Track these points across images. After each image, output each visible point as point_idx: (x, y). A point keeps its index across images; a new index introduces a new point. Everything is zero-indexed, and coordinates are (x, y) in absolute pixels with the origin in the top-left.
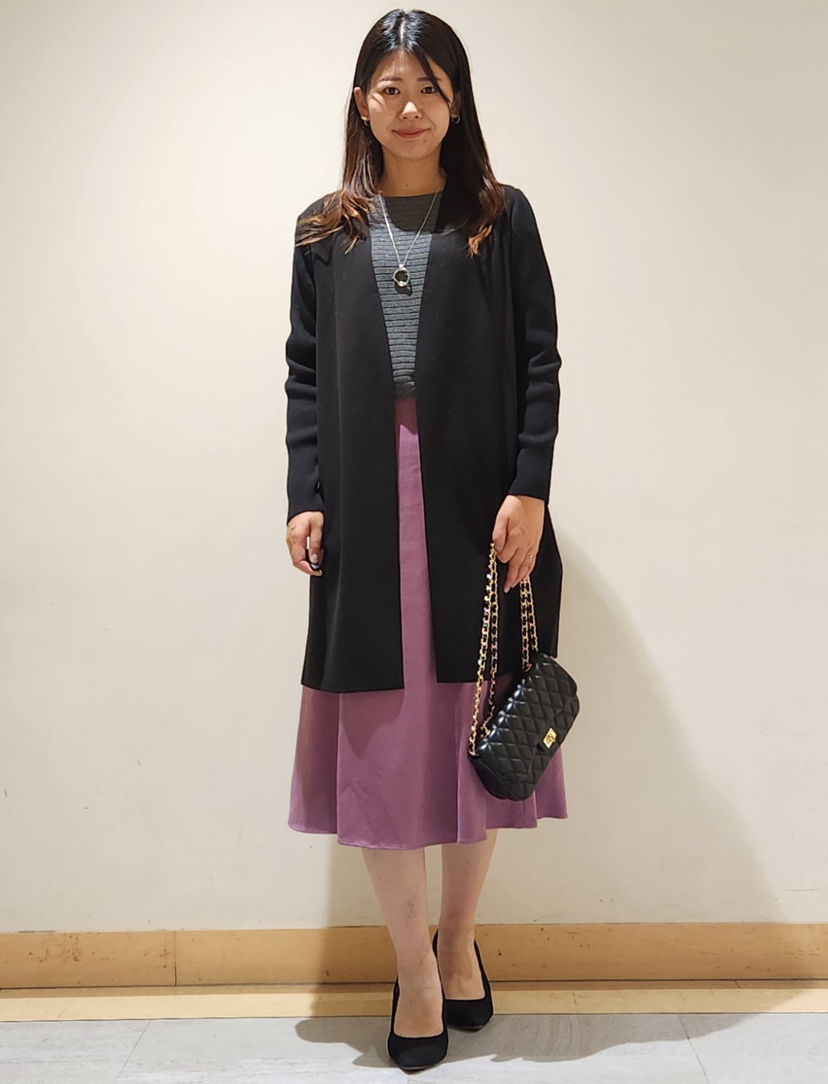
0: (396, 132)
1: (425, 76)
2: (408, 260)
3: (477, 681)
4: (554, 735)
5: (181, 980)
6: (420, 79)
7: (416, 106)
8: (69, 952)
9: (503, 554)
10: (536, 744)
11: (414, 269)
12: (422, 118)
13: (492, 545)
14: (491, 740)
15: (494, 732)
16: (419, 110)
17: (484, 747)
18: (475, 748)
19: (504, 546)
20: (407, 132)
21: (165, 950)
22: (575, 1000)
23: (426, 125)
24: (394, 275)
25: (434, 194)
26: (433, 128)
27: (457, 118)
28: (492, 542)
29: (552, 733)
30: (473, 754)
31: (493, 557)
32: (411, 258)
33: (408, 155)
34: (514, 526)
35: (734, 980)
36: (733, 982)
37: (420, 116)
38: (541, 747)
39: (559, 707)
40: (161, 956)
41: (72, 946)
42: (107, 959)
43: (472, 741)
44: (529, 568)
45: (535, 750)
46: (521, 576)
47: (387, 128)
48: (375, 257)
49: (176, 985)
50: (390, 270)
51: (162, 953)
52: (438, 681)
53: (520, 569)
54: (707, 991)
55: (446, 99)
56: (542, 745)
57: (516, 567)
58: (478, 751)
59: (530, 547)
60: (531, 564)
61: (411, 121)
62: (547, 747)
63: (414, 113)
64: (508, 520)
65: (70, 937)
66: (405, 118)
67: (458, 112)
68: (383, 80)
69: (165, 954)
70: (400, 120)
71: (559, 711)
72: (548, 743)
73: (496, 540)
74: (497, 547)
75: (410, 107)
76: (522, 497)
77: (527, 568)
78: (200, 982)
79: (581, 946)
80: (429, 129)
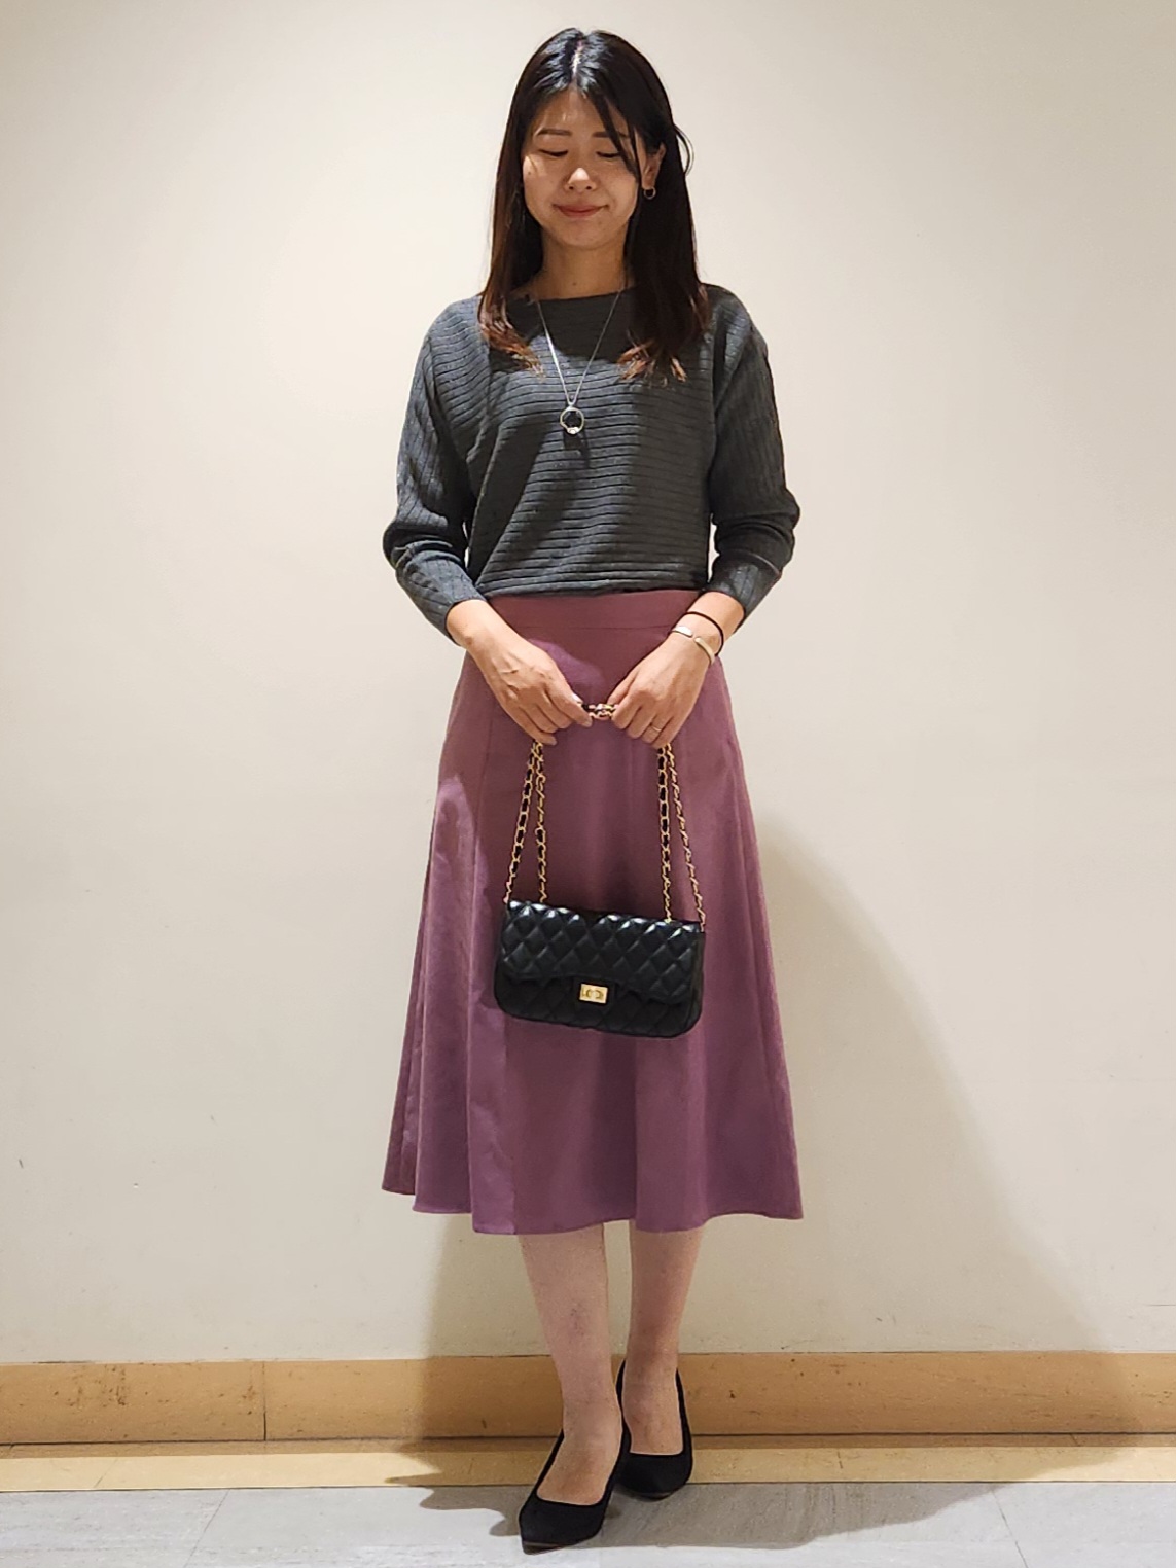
0: (560, 208)
1: (605, 131)
5: (272, 1432)
7: (588, 172)
8: (111, 1391)
12: (594, 191)
16: (593, 178)
20: (573, 210)
21: (250, 1389)
22: (840, 1463)
23: (600, 201)
24: (562, 417)
25: (617, 293)
26: (612, 206)
27: (652, 191)
33: (576, 242)
35: (1070, 1434)
36: (1069, 1436)
37: (594, 186)
40: (245, 1397)
41: (117, 1384)
42: (167, 1401)
47: (547, 201)
49: (265, 1440)
51: (245, 1393)
54: (1031, 1449)
61: (581, 194)
63: (585, 182)
65: (114, 1370)
66: (571, 188)
69: (250, 1395)
70: (564, 189)
75: (580, 174)
78: (301, 1435)
79: (849, 1384)
80: (607, 206)
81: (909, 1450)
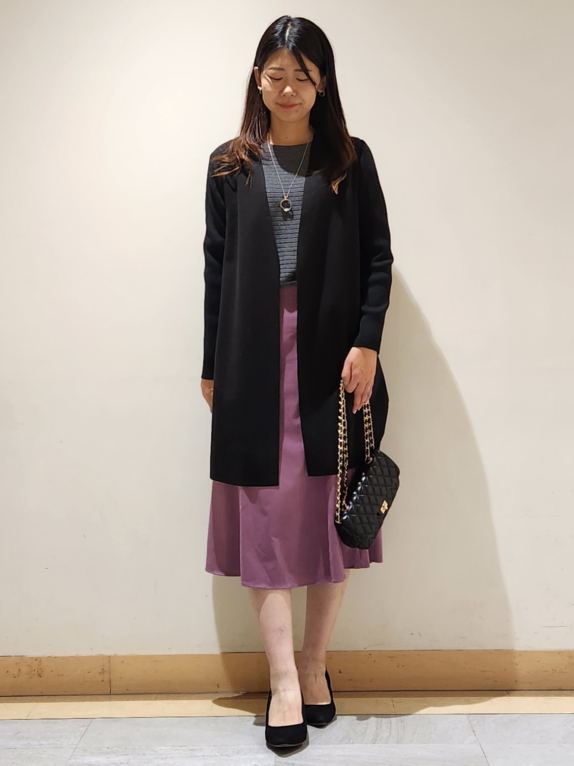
0: (279, 104)
1: (300, 68)
2: (290, 192)
3: (338, 474)
4: (387, 504)
5: (114, 690)
6: (296, 70)
7: (291, 88)
8: (34, 670)
9: (349, 387)
10: (376, 512)
11: (294, 199)
12: (295, 96)
13: (341, 381)
14: (349, 513)
15: (351, 507)
16: (294, 91)
17: (345, 518)
18: (340, 519)
19: (350, 382)
20: (287, 106)
21: (103, 669)
22: (393, 704)
23: (298, 101)
24: (281, 203)
25: (306, 144)
26: (303, 103)
28: (341, 379)
29: (385, 504)
30: (338, 522)
31: (342, 389)
32: (292, 191)
33: (286, 120)
34: (356, 367)
35: (506, 690)
36: (505, 692)
37: (295, 94)
38: (379, 514)
39: (389, 486)
40: (100, 673)
41: (37, 667)
42: (62, 675)
43: (338, 514)
44: (368, 396)
45: (376, 516)
46: (363, 401)
47: (273, 101)
48: (268, 190)
49: (110, 694)
50: (278, 199)
51: (101, 671)
52: (309, 475)
53: (362, 397)
55: (314, 84)
56: (380, 513)
57: (359, 396)
58: (342, 521)
59: (367, 382)
60: (369, 393)
61: (289, 98)
62: (382, 513)
63: (290, 93)
64: (352, 364)
65: (36, 660)
66: (285, 96)
67: (324, 89)
68: (271, 69)
69: (103, 672)
70: (282, 97)
71: (389, 488)
72: (383, 511)
73: (344, 378)
74: (345, 382)
75: (288, 89)
76: (362, 348)
77: (367, 396)
78: (128, 692)
79: (398, 666)
80: (301, 104)
81: (428, 698)
